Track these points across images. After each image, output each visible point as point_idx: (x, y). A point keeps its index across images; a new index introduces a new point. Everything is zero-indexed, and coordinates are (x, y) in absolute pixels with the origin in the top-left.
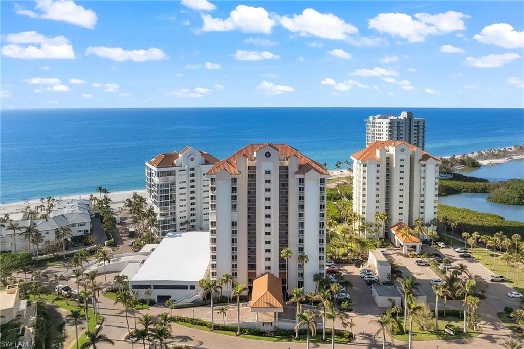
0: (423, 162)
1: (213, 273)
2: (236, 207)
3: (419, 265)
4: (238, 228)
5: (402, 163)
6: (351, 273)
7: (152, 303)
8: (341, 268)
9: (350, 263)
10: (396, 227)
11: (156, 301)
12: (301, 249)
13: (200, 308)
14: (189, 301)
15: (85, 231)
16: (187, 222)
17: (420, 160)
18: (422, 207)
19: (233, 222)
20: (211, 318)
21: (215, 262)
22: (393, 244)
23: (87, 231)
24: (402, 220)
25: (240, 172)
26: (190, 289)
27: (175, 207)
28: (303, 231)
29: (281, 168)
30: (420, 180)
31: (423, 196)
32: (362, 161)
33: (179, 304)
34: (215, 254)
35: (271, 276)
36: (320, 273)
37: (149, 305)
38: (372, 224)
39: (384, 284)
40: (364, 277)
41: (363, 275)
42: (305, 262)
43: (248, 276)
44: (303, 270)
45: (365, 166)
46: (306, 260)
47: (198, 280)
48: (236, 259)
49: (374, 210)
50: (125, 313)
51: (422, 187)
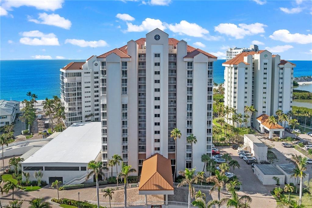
0: (281, 66)
1: (104, 155)
2: (126, 90)
3: (285, 147)
4: (128, 111)
5: (265, 66)
6: (230, 154)
7: (43, 185)
8: (221, 150)
9: (227, 146)
10: (261, 118)
11: (48, 182)
12: (189, 131)
13: (90, 189)
14: (79, 182)
15: (6, 123)
16: (92, 115)
17: (279, 64)
18: (281, 102)
19: (123, 105)
20: (96, 201)
21: (106, 144)
22: (258, 131)
23: (8, 123)
24: (265, 112)
25: (131, 57)
26: (81, 170)
27: (81, 103)
28: (191, 113)
29: (170, 55)
30: (279, 80)
31: (281, 93)
32: (233, 64)
33: (69, 185)
34: (105, 136)
35: (160, 157)
36: (207, 154)
37: (40, 186)
38: (242, 115)
39: (262, 163)
40: (242, 158)
41: (241, 155)
42: (193, 143)
43: (139, 158)
44: (191, 151)
45: (236, 69)
46: (194, 141)
47: (88, 162)
48: (126, 140)
49: (243, 104)
50: (12, 195)
51: (281, 86)
